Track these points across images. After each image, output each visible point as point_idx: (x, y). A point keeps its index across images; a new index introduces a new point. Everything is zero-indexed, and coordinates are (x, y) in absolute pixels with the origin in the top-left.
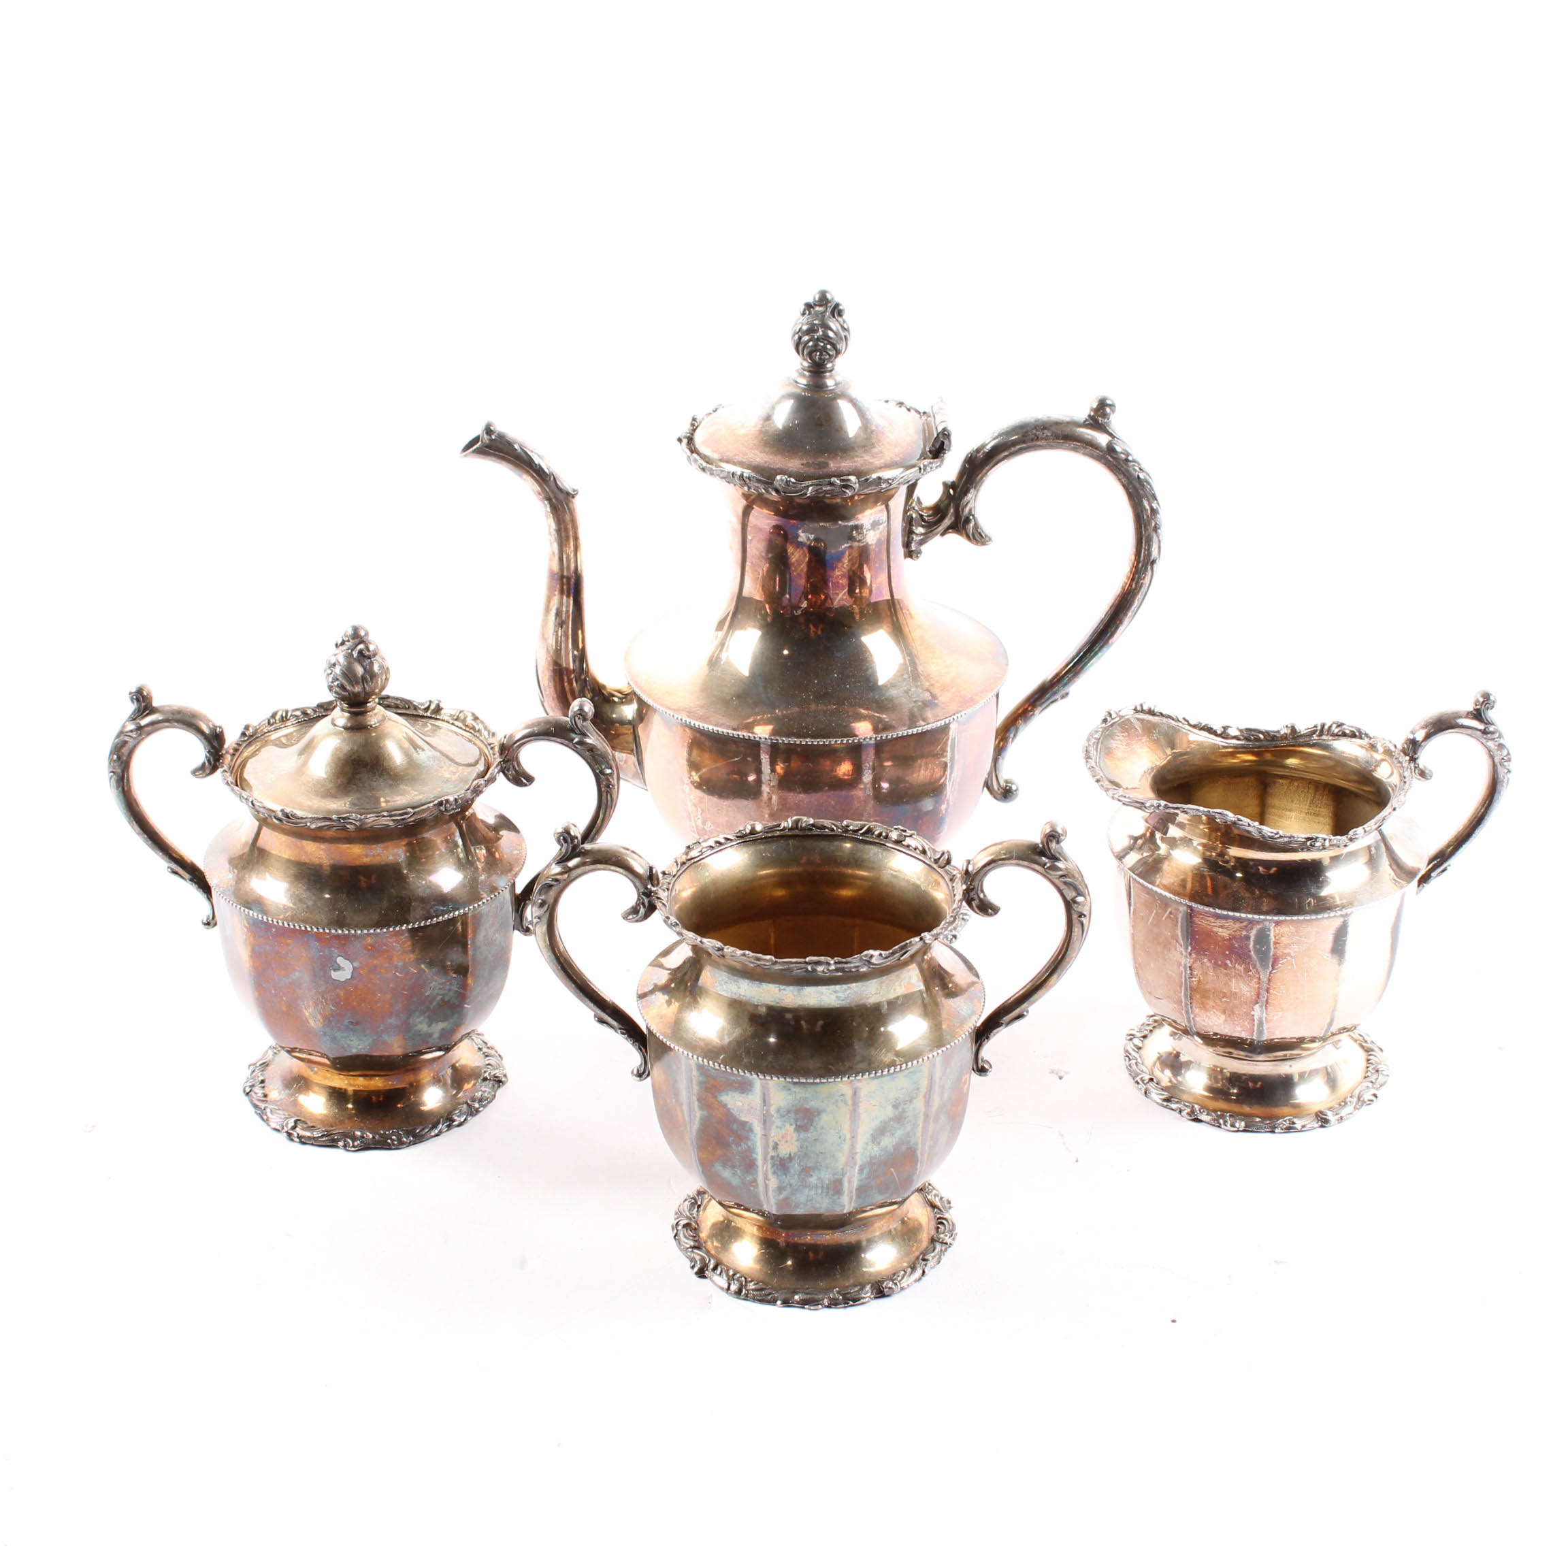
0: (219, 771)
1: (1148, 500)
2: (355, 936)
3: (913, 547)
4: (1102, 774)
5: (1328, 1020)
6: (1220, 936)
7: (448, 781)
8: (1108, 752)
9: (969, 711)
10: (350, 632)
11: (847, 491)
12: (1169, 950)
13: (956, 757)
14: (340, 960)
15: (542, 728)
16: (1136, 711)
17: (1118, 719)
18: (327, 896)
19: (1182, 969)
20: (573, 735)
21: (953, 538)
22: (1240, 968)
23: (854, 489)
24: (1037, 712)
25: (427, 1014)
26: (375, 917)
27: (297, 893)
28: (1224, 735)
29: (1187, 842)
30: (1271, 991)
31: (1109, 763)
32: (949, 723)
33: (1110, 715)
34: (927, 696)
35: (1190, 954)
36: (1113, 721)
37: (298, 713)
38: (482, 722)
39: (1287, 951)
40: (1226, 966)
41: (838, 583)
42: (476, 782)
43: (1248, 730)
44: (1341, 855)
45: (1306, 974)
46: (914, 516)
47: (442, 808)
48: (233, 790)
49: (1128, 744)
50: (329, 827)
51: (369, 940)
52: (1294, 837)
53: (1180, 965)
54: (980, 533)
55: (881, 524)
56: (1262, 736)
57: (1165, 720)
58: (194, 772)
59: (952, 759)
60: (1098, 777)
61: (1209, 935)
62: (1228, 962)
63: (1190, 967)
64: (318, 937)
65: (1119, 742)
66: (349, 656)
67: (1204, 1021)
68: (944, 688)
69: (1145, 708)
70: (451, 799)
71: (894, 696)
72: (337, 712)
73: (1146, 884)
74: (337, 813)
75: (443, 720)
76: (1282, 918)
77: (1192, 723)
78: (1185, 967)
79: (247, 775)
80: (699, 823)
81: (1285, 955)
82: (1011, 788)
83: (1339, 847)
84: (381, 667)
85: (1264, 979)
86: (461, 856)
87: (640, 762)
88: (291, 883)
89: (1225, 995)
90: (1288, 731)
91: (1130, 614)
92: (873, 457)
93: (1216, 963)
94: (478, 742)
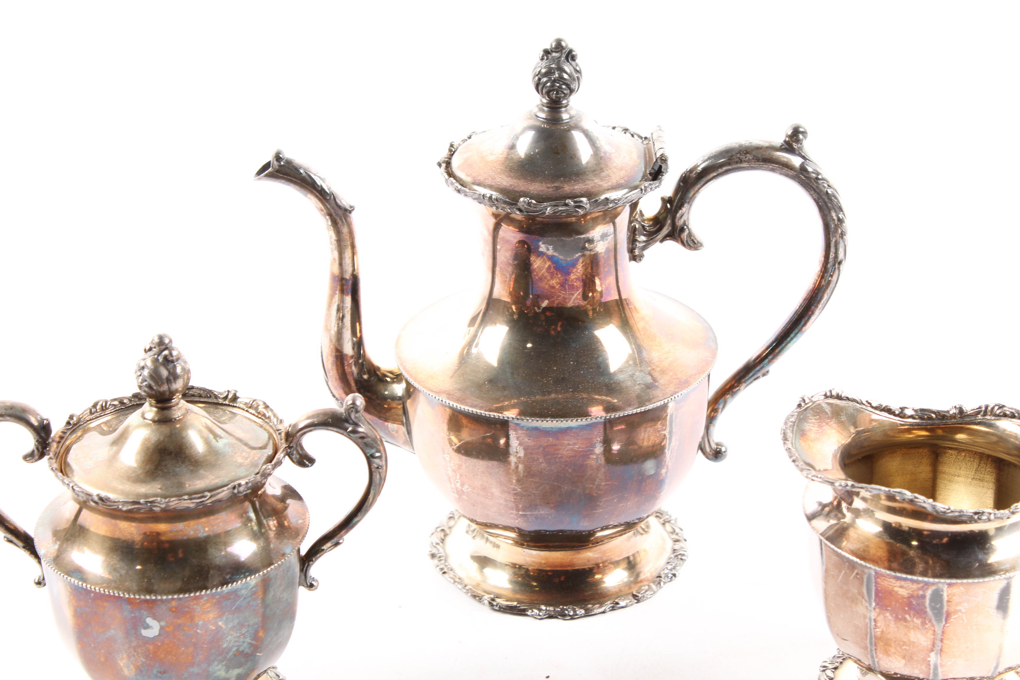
0: (46, 458)
1: (835, 212)
2: (161, 600)
3: (637, 252)
4: (797, 455)
5: (995, 665)
6: (900, 595)
7: (241, 465)
8: (802, 434)
9: (685, 391)
10: (156, 340)
11: (580, 210)
12: (857, 604)
13: (674, 430)
14: (149, 621)
15: (321, 419)
16: (826, 396)
17: (811, 404)
18: (139, 567)
19: (867, 620)
20: (347, 425)
21: (670, 244)
22: (918, 621)
23: (586, 208)
24: (742, 387)
25: (224, 663)
26: (179, 584)
27: (112, 563)
28: (901, 415)
29: (869, 513)
30: (945, 641)
31: (803, 444)
32: (668, 403)
33: (804, 401)
34: (649, 379)
35: (874, 609)
36: (806, 406)
37: (116, 403)
38: (272, 410)
39: (958, 608)
40: (905, 620)
41: (573, 285)
42: (264, 467)
43: (922, 410)
44: (1004, 526)
45: (974, 627)
46: (637, 226)
47: (236, 491)
48: (57, 476)
49: (820, 426)
50: (139, 509)
51: (174, 603)
52: (963, 512)
53: (865, 617)
54: (693, 240)
55: (609, 236)
56: (934, 416)
57: (851, 403)
58: (25, 458)
59: (671, 432)
60: (794, 458)
61: (890, 593)
62: (907, 616)
63: (875, 620)
64: (129, 601)
65: (812, 425)
66: (155, 361)
67: (887, 664)
68: (663, 372)
69: (834, 393)
70: (243, 482)
71: (621, 380)
72: (146, 406)
73: (836, 549)
74: (146, 496)
75: (239, 408)
76: (954, 581)
77: (874, 405)
78: (870, 619)
79: (71, 458)
80: (458, 485)
81: (956, 612)
82: (721, 449)
83: (1002, 519)
84: (183, 369)
85: (939, 631)
86: (255, 528)
87: (409, 432)
88: (107, 555)
89: (904, 643)
90: (957, 411)
91: (820, 306)
92: (602, 180)
93: (897, 617)
94: (268, 427)
